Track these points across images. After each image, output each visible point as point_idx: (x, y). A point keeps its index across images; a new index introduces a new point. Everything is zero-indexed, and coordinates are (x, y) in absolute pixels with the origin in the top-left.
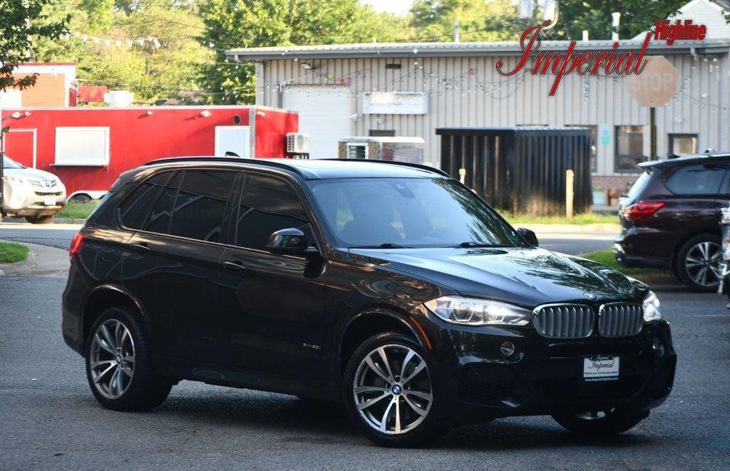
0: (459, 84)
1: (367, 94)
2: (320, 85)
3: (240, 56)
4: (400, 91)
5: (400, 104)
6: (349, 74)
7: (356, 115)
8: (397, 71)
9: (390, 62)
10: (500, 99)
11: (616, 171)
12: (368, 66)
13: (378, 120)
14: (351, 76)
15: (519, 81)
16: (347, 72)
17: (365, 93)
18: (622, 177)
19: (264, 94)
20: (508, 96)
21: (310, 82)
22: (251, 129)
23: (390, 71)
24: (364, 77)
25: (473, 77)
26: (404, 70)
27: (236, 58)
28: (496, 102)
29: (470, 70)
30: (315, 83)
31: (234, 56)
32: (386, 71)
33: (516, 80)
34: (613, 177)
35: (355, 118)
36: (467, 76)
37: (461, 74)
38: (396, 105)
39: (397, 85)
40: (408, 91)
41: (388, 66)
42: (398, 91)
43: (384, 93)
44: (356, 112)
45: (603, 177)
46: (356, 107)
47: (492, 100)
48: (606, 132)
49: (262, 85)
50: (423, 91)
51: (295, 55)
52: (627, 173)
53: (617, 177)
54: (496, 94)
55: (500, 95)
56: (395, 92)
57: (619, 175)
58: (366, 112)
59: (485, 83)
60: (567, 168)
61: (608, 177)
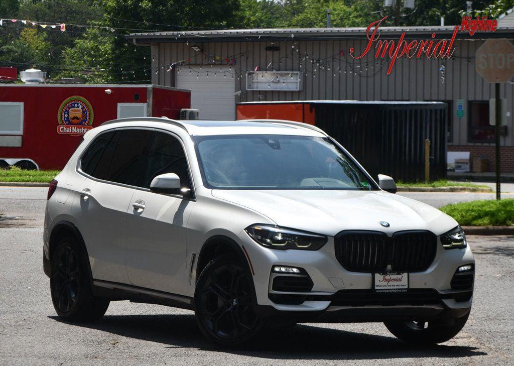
0: (331, 65)
1: (250, 73)
2: (209, 65)
3: (137, 40)
4: (279, 71)
5: (279, 82)
6: (234, 55)
7: (240, 92)
8: (276, 53)
9: (270, 45)
10: (367, 77)
11: (469, 141)
13: (259, 96)
14: (236, 57)
15: (384, 62)
17: (248, 72)
19: (159, 74)
20: (374, 75)
21: (199, 62)
22: (148, 106)
23: (270, 52)
24: (247, 58)
25: (343, 58)
26: (283, 52)
27: (134, 41)
28: (364, 80)
29: (341, 52)
30: (204, 63)
31: (132, 39)
32: (266, 53)
34: (467, 146)
35: (239, 95)
36: (338, 57)
37: (333, 55)
38: (275, 83)
39: (276, 65)
40: (286, 71)
41: (269, 49)
42: (276, 71)
43: (265, 72)
44: (240, 90)
45: (457, 146)
46: (240, 85)
47: (360, 79)
48: (460, 107)
49: (157, 66)
50: (299, 70)
51: (186, 39)
52: (479, 142)
53: (470, 146)
54: (364, 73)
55: (367, 74)
56: (274, 72)
57: (472, 144)
58: (249, 89)
59: (353, 63)
60: (426, 138)
61: (463, 146)
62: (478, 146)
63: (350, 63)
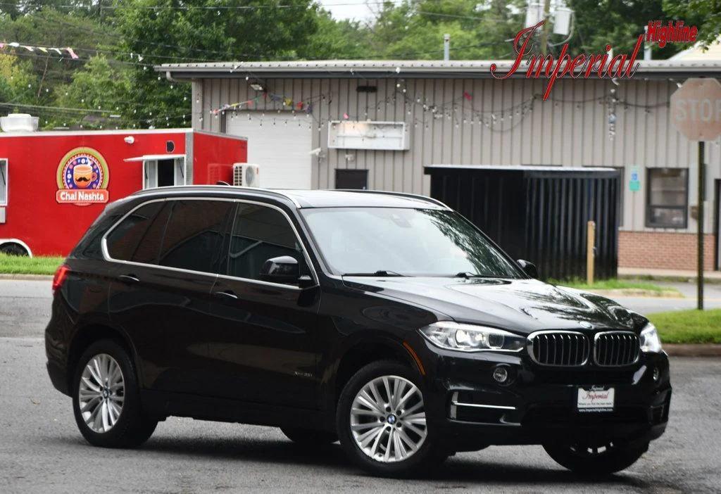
0: (451, 113)
1: (334, 124)
2: (274, 111)
3: (172, 73)
4: (376, 120)
5: (375, 137)
6: (311, 98)
7: (319, 150)
8: (372, 96)
9: (363, 83)
10: (502, 131)
11: (647, 225)
12: (335, 88)
13: (346, 156)
14: (314, 100)
15: (526, 110)
16: (309, 96)
17: (333, 122)
18: (655, 233)
19: (203, 121)
20: (512, 130)
21: (261, 107)
23: (363, 95)
24: (330, 102)
25: (468, 104)
26: (381, 95)
27: (168, 75)
28: (497, 136)
29: (465, 94)
30: (268, 109)
31: (165, 73)
32: (358, 95)
33: (523, 109)
34: (643, 232)
35: (317, 154)
36: (460, 102)
37: (453, 100)
38: (370, 138)
39: (372, 112)
40: (385, 120)
41: (361, 89)
42: (372, 120)
43: (356, 122)
44: (319, 146)
45: (631, 232)
46: (319, 139)
47: (492, 134)
48: (635, 176)
49: (200, 111)
50: (404, 120)
51: (247, 73)
53: (648, 233)
54: (497, 125)
55: (502, 128)
56: (369, 121)
57: (651, 230)
58: (331, 146)
59: (483, 111)
60: (589, 220)
61: (637, 232)
62: (659, 233)
63: (478, 111)
